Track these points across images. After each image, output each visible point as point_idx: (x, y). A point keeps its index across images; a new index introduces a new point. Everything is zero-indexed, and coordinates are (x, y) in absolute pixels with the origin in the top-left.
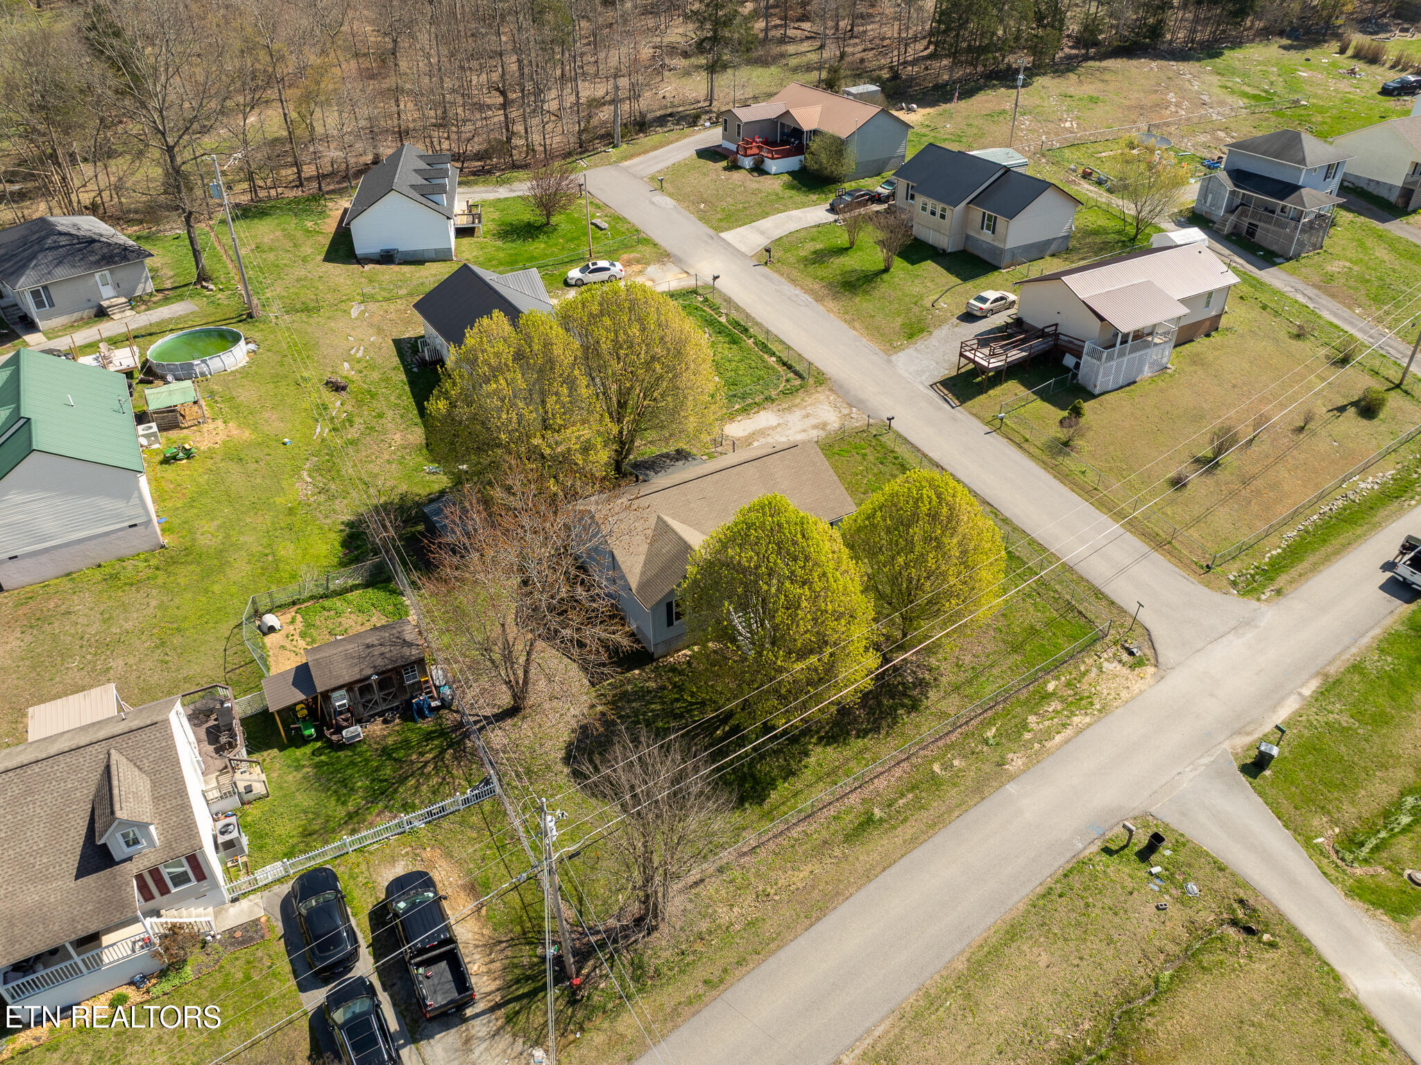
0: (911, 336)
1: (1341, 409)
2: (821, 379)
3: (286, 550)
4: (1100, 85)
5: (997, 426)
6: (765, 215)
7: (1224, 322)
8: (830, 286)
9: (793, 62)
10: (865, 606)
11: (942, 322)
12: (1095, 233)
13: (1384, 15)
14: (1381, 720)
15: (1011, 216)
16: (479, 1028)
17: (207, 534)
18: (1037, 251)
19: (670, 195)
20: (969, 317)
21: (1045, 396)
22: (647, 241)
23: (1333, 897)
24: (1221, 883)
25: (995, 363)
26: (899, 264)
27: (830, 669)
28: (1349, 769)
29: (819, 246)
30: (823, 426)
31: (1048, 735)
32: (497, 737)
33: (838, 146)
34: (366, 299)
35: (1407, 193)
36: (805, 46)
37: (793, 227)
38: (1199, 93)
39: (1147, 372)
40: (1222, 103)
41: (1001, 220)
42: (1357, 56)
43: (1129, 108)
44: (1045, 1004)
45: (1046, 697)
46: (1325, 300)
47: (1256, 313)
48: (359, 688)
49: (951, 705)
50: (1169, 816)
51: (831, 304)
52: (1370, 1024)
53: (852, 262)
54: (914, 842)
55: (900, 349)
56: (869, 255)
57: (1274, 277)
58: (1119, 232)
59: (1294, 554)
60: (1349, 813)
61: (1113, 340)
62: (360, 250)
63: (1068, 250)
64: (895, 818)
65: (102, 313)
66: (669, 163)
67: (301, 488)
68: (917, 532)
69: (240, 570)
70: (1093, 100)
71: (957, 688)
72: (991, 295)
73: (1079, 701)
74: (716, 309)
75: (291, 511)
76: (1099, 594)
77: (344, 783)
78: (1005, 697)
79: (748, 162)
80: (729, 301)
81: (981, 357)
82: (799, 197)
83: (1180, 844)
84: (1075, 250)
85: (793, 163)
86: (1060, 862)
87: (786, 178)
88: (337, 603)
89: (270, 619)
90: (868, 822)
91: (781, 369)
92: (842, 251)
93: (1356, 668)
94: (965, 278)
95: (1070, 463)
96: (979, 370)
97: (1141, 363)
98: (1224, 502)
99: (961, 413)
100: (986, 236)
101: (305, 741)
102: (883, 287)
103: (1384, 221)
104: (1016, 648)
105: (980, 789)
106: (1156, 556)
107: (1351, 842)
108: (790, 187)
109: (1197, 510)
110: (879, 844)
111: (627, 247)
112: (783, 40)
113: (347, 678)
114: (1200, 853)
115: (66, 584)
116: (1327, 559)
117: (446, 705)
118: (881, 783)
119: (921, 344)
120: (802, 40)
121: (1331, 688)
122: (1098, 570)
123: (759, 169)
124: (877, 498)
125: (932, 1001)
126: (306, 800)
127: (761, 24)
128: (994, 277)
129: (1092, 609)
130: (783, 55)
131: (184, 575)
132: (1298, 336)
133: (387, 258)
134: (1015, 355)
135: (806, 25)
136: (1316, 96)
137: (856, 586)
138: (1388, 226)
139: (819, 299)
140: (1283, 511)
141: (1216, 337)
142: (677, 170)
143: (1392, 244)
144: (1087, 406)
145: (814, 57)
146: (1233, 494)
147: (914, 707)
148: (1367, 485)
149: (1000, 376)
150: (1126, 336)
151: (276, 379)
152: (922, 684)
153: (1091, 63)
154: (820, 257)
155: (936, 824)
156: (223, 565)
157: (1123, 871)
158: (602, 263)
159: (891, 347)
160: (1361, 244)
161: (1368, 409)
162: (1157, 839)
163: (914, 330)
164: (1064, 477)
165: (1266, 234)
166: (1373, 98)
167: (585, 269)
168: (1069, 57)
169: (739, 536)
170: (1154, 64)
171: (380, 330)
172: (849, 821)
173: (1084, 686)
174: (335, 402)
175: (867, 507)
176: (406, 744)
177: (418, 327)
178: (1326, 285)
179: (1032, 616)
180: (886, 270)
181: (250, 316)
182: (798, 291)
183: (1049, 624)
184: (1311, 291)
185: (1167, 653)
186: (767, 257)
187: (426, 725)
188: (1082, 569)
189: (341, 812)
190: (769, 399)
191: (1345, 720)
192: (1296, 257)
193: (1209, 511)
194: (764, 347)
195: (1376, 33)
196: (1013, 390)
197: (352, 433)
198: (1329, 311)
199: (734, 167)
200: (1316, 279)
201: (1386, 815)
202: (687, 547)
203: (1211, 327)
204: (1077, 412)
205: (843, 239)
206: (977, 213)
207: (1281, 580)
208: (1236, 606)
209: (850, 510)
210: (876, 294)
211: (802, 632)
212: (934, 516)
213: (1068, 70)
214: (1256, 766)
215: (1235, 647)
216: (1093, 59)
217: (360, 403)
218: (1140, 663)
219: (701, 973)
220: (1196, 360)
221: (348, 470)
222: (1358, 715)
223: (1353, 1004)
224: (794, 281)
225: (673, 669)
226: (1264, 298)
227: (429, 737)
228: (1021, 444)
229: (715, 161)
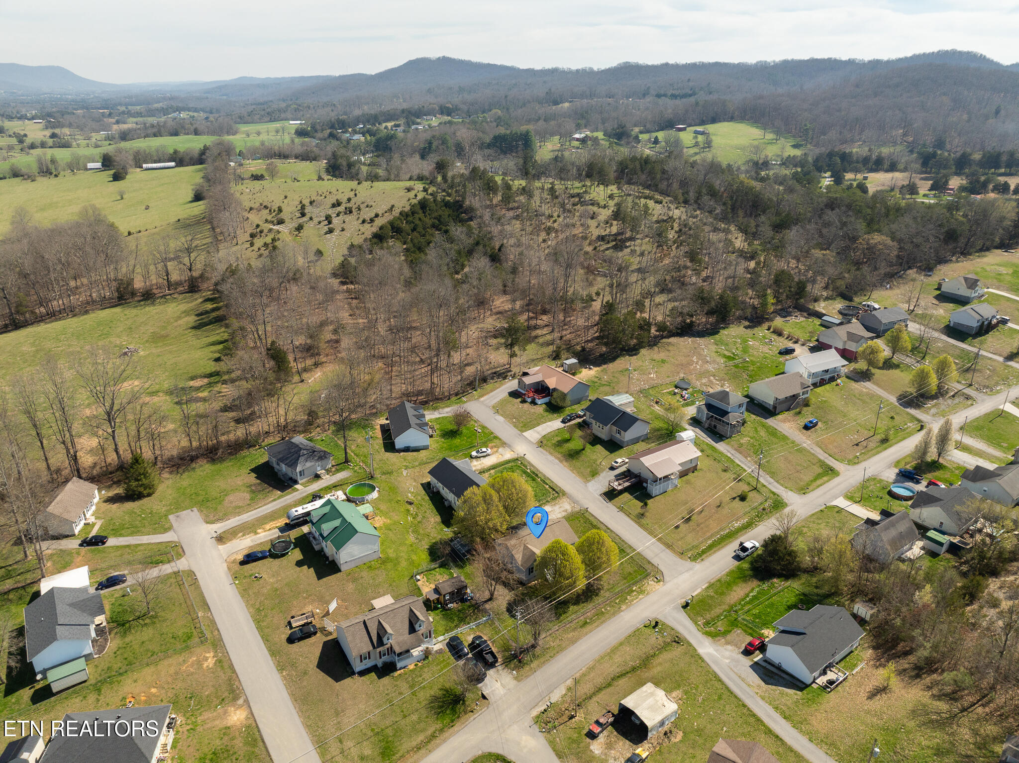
0: (593, 476)
1: (734, 498)
2: (564, 494)
3: (414, 557)
4: (667, 353)
5: (621, 509)
6: (538, 424)
7: (698, 467)
8: (564, 456)
9: (541, 340)
10: (583, 567)
11: (603, 470)
12: (658, 430)
13: (790, 307)
14: (722, 594)
15: (625, 431)
16: (500, 668)
17: (391, 553)
18: (636, 441)
19: (502, 415)
20: (612, 468)
21: (637, 498)
22: (496, 437)
23: (699, 635)
24: (673, 632)
25: (620, 488)
26: (588, 446)
27: (575, 582)
28: (710, 607)
29: (559, 439)
30: (566, 511)
31: (633, 600)
32: (487, 606)
33: (564, 396)
34: (407, 468)
35: (775, 408)
36: (545, 331)
37: (549, 430)
38: (706, 356)
39: (670, 488)
40: (714, 361)
41: (622, 432)
42: (774, 332)
43: (677, 366)
44: (628, 658)
45: (633, 591)
46: (738, 455)
47: (712, 462)
48: (452, 594)
49: (607, 594)
50: (661, 618)
51: (565, 463)
52: (701, 658)
53: (572, 446)
54: (598, 626)
55: (589, 481)
56: (576, 443)
57: (721, 446)
58: (667, 429)
59: (710, 547)
60: (708, 616)
61: (656, 480)
62: (397, 447)
63: (648, 439)
64: (592, 621)
65: (317, 477)
66: (498, 399)
67: (411, 538)
68: (594, 547)
69: (404, 564)
70: (663, 361)
71: (608, 590)
72: (619, 460)
73: (641, 592)
74: (526, 467)
75: (411, 545)
76: (649, 562)
77: (451, 618)
78: (622, 591)
79: (529, 400)
80: (529, 463)
81: (615, 485)
82: (550, 416)
83: (663, 624)
84: (650, 438)
85: (546, 400)
86: (633, 629)
87: (544, 406)
88: (433, 572)
89: (418, 577)
90: (586, 623)
91: (551, 490)
92: (567, 441)
93: (719, 580)
94: (611, 452)
95: (644, 521)
96: (614, 490)
97: (668, 485)
98: (690, 532)
99: (610, 505)
100: (618, 436)
101: (438, 608)
102: (583, 457)
103: (766, 418)
104: (625, 579)
105: (614, 614)
106: (667, 550)
107: (707, 623)
108: (547, 411)
109: (682, 535)
110: (589, 627)
111: (491, 440)
112: (536, 327)
113: (449, 591)
114: (668, 626)
115: (358, 570)
116: (719, 549)
117: (472, 598)
118: (589, 614)
119: (596, 479)
120: (544, 327)
121: (711, 586)
122: (649, 555)
123: (533, 403)
124: (584, 537)
125: (602, 658)
126: (443, 623)
127: (525, 317)
128: (621, 451)
129: (646, 566)
130: (536, 337)
131: (389, 566)
132: (725, 471)
133: (407, 449)
134: (627, 484)
135: (545, 317)
136: (753, 356)
137: (580, 562)
138: (768, 421)
139: (561, 461)
140: (709, 534)
141: (696, 473)
142: (502, 403)
143: (767, 428)
144: (650, 502)
145: (549, 338)
146: (694, 530)
147: (597, 595)
148: (737, 525)
149: (621, 492)
150: (660, 479)
151: (390, 501)
152: (599, 589)
153: (664, 340)
154: (560, 444)
155: (604, 622)
156: (399, 563)
157: (648, 631)
158: (484, 450)
159: (587, 481)
160: (756, 430)
161: (743, 498)
162: (657, 623)
163: (594, 474)
164: (641, 526)
165: (720, 428)
166: (775, 356)
167: (478, 452)
168: (656, 337)
169: (550, 550)
170: (690, 340)
171: (415, 480)
172: (581, 623)
173: (643, 588)
174: (411, 508)
175: (581, 540)
176: (463, 609)
177: (429, 478)
178: (739, 449)
179: (629, 569)
180: (583, 449)
181: (372, 477)
182: (553, 458)
183: (635, 571)
184: (733, 452)
185: (667, 578)
186: (541, 444)
187: (468, 604)
188: (644, 554)
189: (453, 625)
190: (548, 501)
191: (712, 594)
192: (730, 437)
193: (686, 535)
194: (544, 482)
195: (785, 317)
196: (626, 496)
197: (419, 519)
198: (739, 459)
199: (524, 401)
200: (736, 446)
201: (718, 617)
202: (534, 553)
203: (694, 469)
204: (646, 504)
205: (567, 436)
206: (615, 428)
207: (703, 557)
208: (689, 564)
209: (577, 541)
210: (581, 459)
211: (567, 573)
212: (598, 542)
213: (655, 345)
214: (686, 606)
215: (686, 576)
216: (665, 337)
217: (418, 508)
218: (659, 581)
219: (548, 656)
220: (688, 482)
221: (421, 532)
222: (716, 593)
223: (698, 655)
224: (551, 454)
225: (530, 587)
226: (715, 455)
227: (469, 607)
228: (628, 515)
229: (517, 398)
